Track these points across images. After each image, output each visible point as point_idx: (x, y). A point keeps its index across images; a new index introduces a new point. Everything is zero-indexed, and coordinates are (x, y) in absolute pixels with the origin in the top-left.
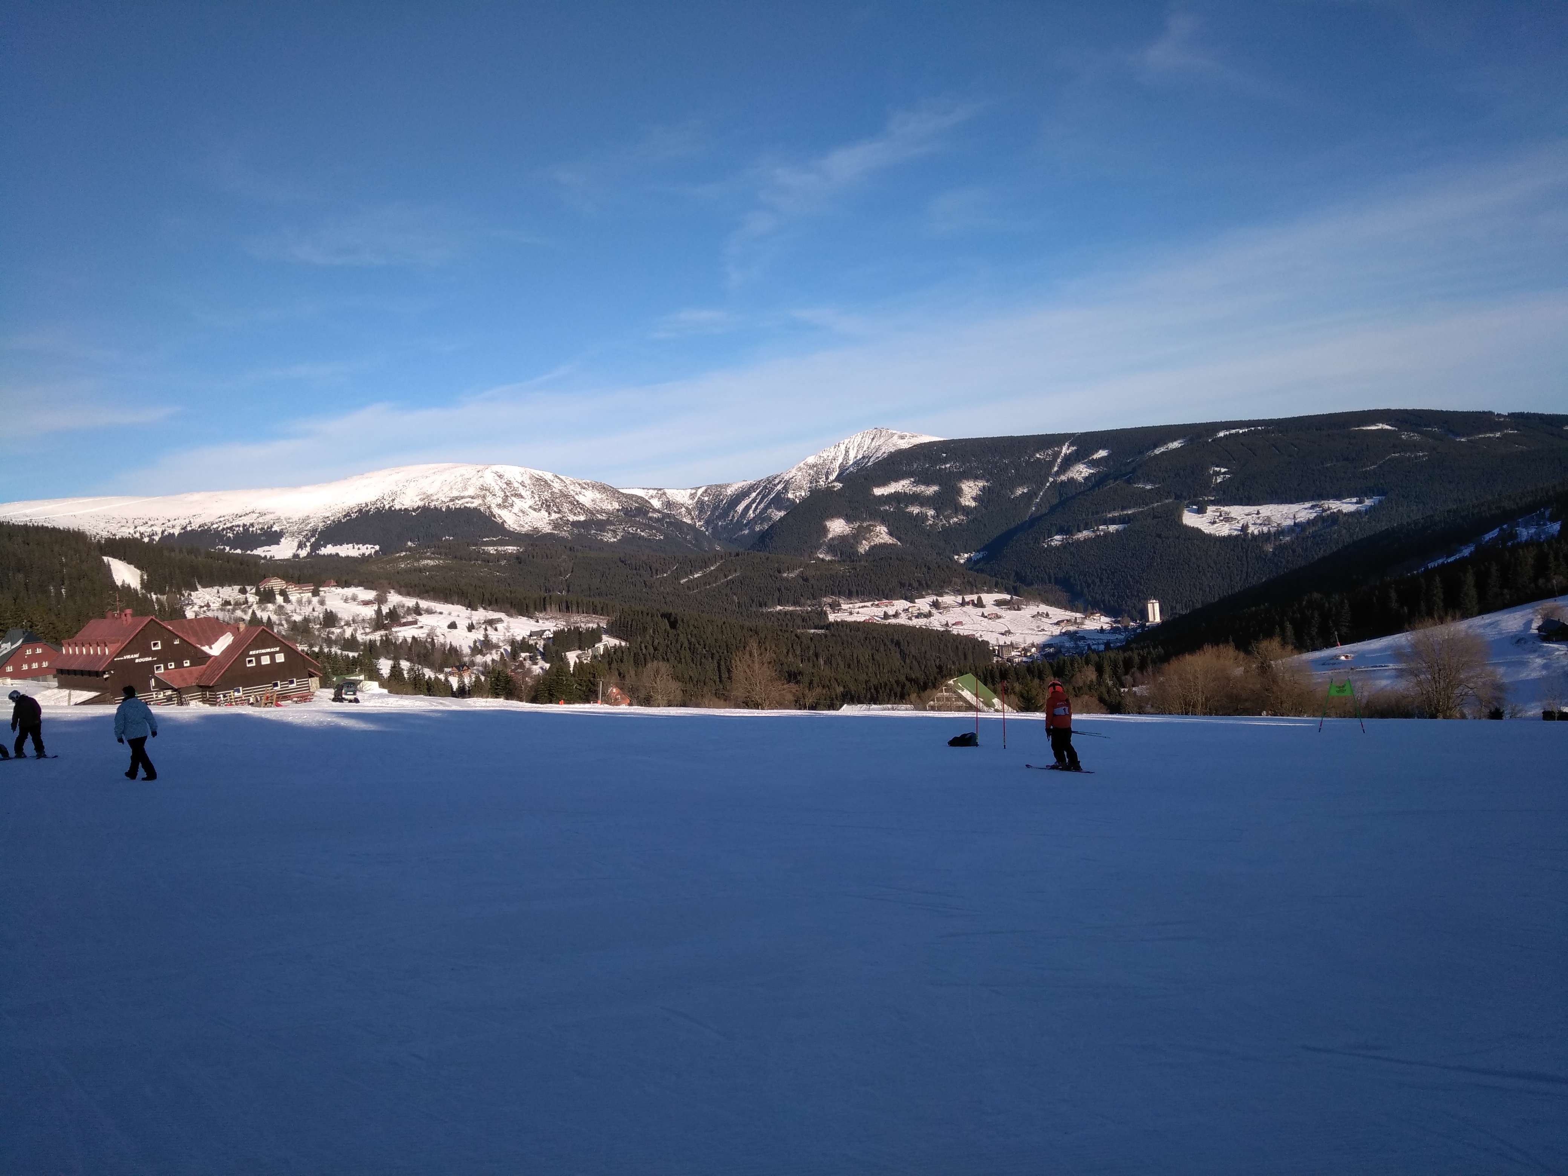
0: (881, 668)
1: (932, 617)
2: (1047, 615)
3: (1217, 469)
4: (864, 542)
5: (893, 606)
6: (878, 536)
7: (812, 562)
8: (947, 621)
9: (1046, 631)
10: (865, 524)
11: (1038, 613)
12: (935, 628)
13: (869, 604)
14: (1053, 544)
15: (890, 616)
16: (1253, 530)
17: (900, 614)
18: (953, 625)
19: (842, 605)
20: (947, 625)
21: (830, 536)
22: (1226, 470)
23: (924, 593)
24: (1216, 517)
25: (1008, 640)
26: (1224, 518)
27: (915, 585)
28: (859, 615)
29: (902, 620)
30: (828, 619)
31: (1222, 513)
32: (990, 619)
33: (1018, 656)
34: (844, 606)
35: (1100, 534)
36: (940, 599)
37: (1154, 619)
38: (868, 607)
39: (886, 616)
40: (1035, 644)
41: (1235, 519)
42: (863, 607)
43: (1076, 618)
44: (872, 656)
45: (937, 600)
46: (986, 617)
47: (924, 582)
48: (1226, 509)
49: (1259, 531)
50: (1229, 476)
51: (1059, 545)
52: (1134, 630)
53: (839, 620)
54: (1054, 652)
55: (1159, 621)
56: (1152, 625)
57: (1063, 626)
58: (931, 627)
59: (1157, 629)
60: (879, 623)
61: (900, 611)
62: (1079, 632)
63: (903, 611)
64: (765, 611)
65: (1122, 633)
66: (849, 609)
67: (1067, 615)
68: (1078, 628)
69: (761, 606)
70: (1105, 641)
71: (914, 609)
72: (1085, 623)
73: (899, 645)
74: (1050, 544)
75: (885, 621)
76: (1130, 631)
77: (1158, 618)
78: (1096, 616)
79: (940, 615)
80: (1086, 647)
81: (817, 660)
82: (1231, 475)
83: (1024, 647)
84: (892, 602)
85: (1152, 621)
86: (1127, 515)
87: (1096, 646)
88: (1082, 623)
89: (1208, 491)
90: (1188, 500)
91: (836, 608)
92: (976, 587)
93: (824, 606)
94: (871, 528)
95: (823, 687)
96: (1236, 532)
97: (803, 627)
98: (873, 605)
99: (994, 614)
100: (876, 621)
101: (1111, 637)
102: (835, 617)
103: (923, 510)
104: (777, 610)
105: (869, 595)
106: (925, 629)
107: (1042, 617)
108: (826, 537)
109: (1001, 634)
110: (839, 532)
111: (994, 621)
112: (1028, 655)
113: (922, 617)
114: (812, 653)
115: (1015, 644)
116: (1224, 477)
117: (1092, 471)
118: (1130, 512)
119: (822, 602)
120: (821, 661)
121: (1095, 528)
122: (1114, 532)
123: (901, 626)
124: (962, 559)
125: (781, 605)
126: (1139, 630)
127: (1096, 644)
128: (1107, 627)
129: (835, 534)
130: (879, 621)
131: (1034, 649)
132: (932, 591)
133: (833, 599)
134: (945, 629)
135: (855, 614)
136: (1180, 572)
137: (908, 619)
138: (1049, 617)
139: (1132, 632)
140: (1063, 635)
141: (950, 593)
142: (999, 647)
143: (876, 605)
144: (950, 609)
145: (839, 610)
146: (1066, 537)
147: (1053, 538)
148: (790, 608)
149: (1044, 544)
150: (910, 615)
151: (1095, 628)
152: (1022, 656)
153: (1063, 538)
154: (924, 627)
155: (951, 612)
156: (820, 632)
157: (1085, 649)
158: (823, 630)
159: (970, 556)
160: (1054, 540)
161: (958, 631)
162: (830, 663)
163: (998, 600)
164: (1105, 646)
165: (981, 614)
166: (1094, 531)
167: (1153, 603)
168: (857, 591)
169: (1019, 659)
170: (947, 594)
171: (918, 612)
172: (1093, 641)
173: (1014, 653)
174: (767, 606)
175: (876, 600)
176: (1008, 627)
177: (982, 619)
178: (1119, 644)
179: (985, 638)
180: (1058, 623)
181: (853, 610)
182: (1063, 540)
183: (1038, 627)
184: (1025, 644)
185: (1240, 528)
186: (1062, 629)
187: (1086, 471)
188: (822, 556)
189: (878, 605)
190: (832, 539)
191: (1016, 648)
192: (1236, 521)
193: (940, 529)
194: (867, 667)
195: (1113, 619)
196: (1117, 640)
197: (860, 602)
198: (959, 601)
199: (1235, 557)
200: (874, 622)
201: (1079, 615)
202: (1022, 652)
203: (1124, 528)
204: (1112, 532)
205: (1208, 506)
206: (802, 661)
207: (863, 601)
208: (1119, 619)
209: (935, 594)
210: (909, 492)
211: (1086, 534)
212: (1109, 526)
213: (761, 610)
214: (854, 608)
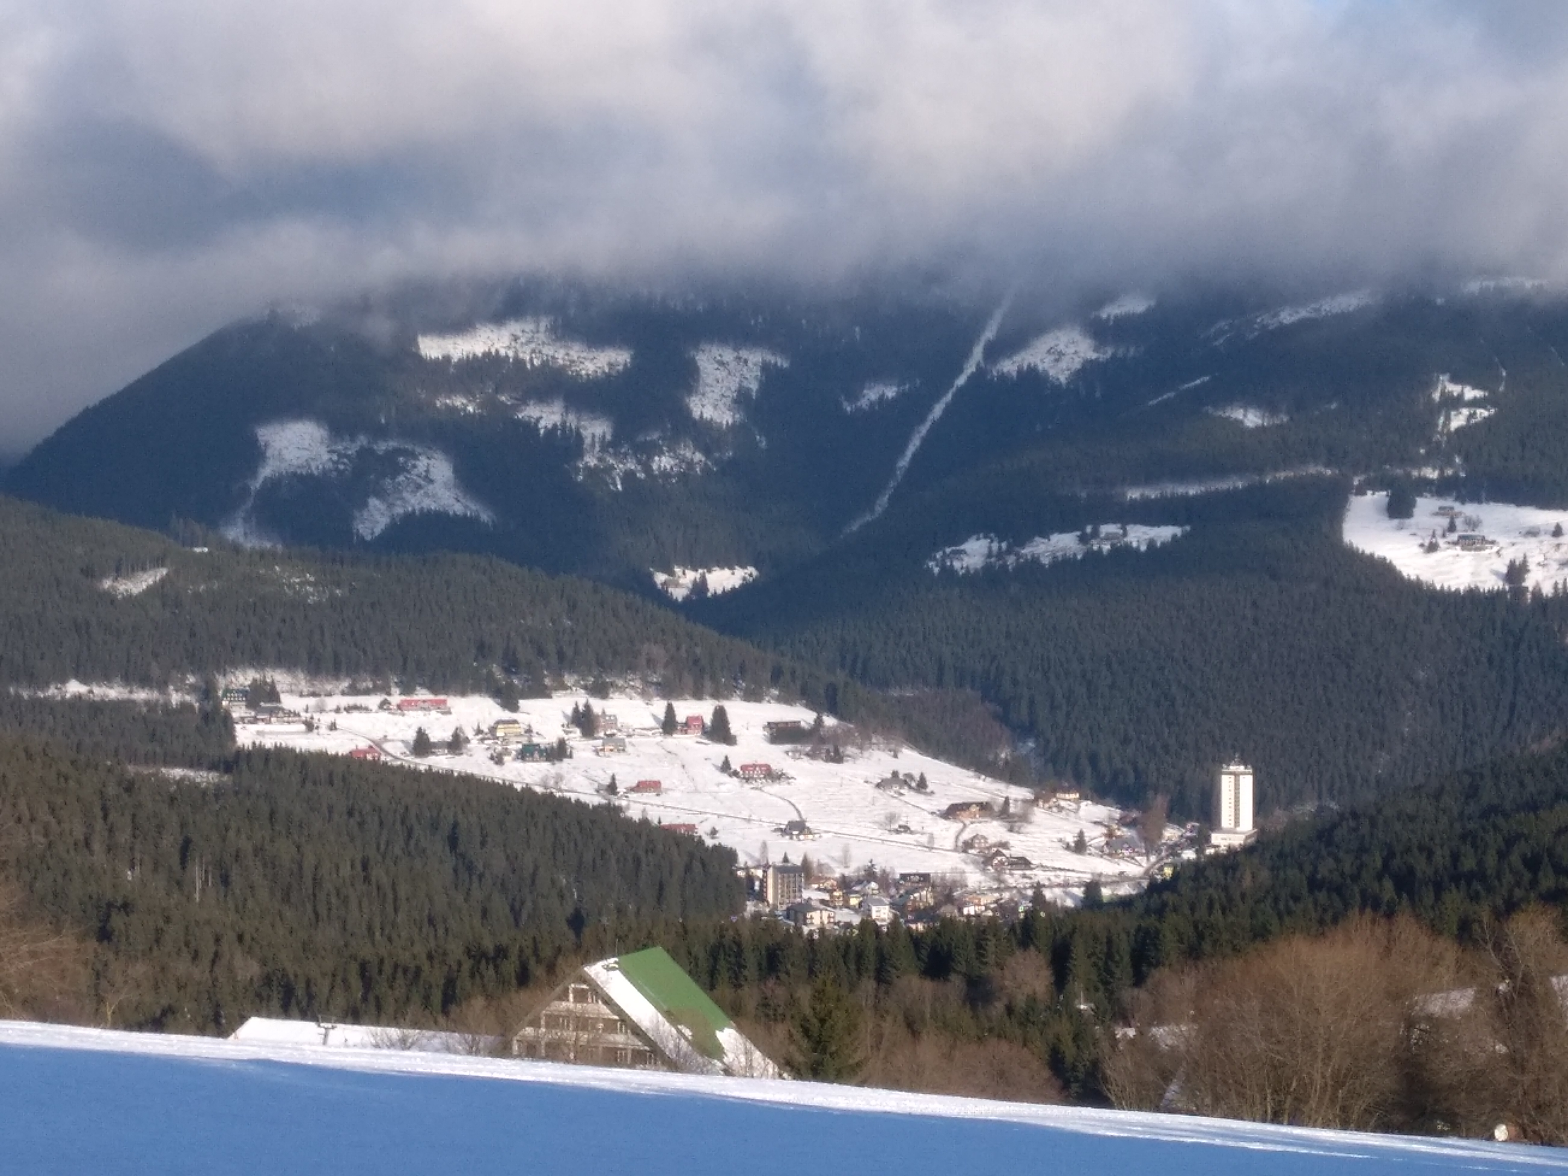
0: (390, 909)
1: (566, 760)
2: (921, 785)
3: (1454, 389)
4: (374, 502)
5: (449, 713)
6: (419, 487)
7: (198, 550)
8: (613, 778)
9: (912, 833)
10: (382, 447)
11: (895, 774)
12: (573, 797)
13: (373, 701)
14: (957, 565)
15: (436, 745)
17: (467, 740)
18: (632, 790)
19: (283, 697)
20: (612, 788)
21: (266, 472)
22: (1478, 394)
23: (547, 681)
24: (1439, 532)
25: (795, 850)
26: (1460, 537)
27: (524, 653)
28: (333, 733)
29: (475, 763)
30: (233, 738)
31: (1459, 522)
32: (747, 780)
33: (823, 902)
34: (289, 702)
35: (1100, 549)
36: (598, 705)
37: (1237, 822)
38: (366, 709)
39: (422, 745)
40: (877, 870)
41: (1493, 542)
42: (349, 709)
43: (1007, 800)
44: (365, 867)
45: (587, 706)
46: (735, 774)
47: (551, 648)
48: (1470, 510)
49: (1556, 584)
50: (1486, 414)
51: (976, 571)
52: (1174, 849)
53: (269, 743)
54: (931, 902)
55: (1247, 838)
56: (1227, 843)
57: (967, 822)
58: (560, 790)
59: (1241, 858)
60: (399, 763)
61: (470, 733)
62: (1012, 843)
63: (479, 731)
64: (25, 694)
65: (1138, 858)
66: (307, 711)
67: (982, 790)
68: (1011, 830)
69: (15, 679)
70: (1087, 878)
71: (513, 729)
72: (1034, 818)
73: (453, 841)
74: (952, 565)
75: (418, 760)
76: (1163, 854)
77: (1247, 824)
78: (1067, 799)
79: (592, 755)
80: (1030, 893)
81: (184, 868)
82: (1493, 411)
83: (843, 877)
84: (444, 702)
85: (1229, 831)
86: (1185, 498)
87: (1058, 891)
88: (1024, 818)
89: (1422, 451)
90: (1367, 468)
91: (262, 704)
92: (714, 678)
93: (225, 695)
94: (401, 459)
95: (195, 956)
96: (1490, 583)
97: (150, 759)
98: (384, 706)
99: (761, 766)
100: (389, 759)
101: (1107, 867)
102: (259, 733)
103: (572, 420)
104: (68, 696)
105: (377, 672)
106: (543, 795)
107: (905, 791)
108: (254, 474)
109: (776, 830)
110: (300, 462)
111: (760, 789)
112: (854, 901)
113: (536, 755)
114: (169, 842)
115: (815, 865)
116: (1472, 416)
117: (1094, 356)
118: (1193, 491)
119: (222, 682)
120: (197, 872)
121: (1089, 529)
122: (1143, 548)
123: (468, 780)
124: (677, 585)
125: (84, 681)
126: (1189, 855)
127: (1059, 885)
128: (1096, 836)
129: (284, 467)
130: (396, 758)
131: (874, 885)
132: (576, 677)
133: (257, 676)
134: (604, 801)
135: (323, 730)
136: (1325, 688)
137: (492, 758)
138: (928, 790)
139: (1167, 856)
140: (965, 851)
141: (633, 687)
142: (765, 872)
143: (393, 707)
144: (627, 740)
145: (272, 712)
146: (1000, 548)
147: (962, 547)
148: (114, 692)
149: (931, 564)
150: (499, 748)
151: (1061, 836)
152: (835, 907)
153: (990, 548)
154: (539, 790)
155: (629, 749)
156: (204, 777)
157: (1025, 897)
158: (216, 774)
159: (703, 578)
160: (964, 552)
161: (644, 811)
162: (225, 880)
163: (777, 724)
164: (1085, 892)
165: (720, 764)
166: (1084, 539)
167: (1236, 775)
168: (336, 656)
169: (825, 914)
170: (621, 690)
171: (525, 740)
172: (1051, 874)
173: (811, 894)
174: (36, 680)
175: (395, 691)
176: (798, 812)
177: (725, 778)
178: (1125, 890)
179: (726, 840)
180: (953, 812)
181: (316, 716)
182: (990, 555)
183: (891, 818)
184: (847, 867)
185: (1504, 570)
186: (962, 831)
187: (1076, 352)
188: (234, 533)
189: (399, 707)
190: (274, 484)
191: (818, 880)
192: (1495, 549)
193: (619, 487)
194: (345, 901)
195: (1117, 813)
196: (1122, 877)
197: (343, 693)
198: (655, 717)
199: (1484, 659)
200: (383, 758)
201: (1018, 793)
202: (836, 894)
203: (1174, 537)
204: (1138, 547)
205: (1421, 495)
206: (132, 868)
207: (353, 691)
208: (1135, 814)
209: (585, 688)
210: (531, 360)
211: (1061, 545)
212: (1129, 528)
213: (12, 690)
214: (322, 710)
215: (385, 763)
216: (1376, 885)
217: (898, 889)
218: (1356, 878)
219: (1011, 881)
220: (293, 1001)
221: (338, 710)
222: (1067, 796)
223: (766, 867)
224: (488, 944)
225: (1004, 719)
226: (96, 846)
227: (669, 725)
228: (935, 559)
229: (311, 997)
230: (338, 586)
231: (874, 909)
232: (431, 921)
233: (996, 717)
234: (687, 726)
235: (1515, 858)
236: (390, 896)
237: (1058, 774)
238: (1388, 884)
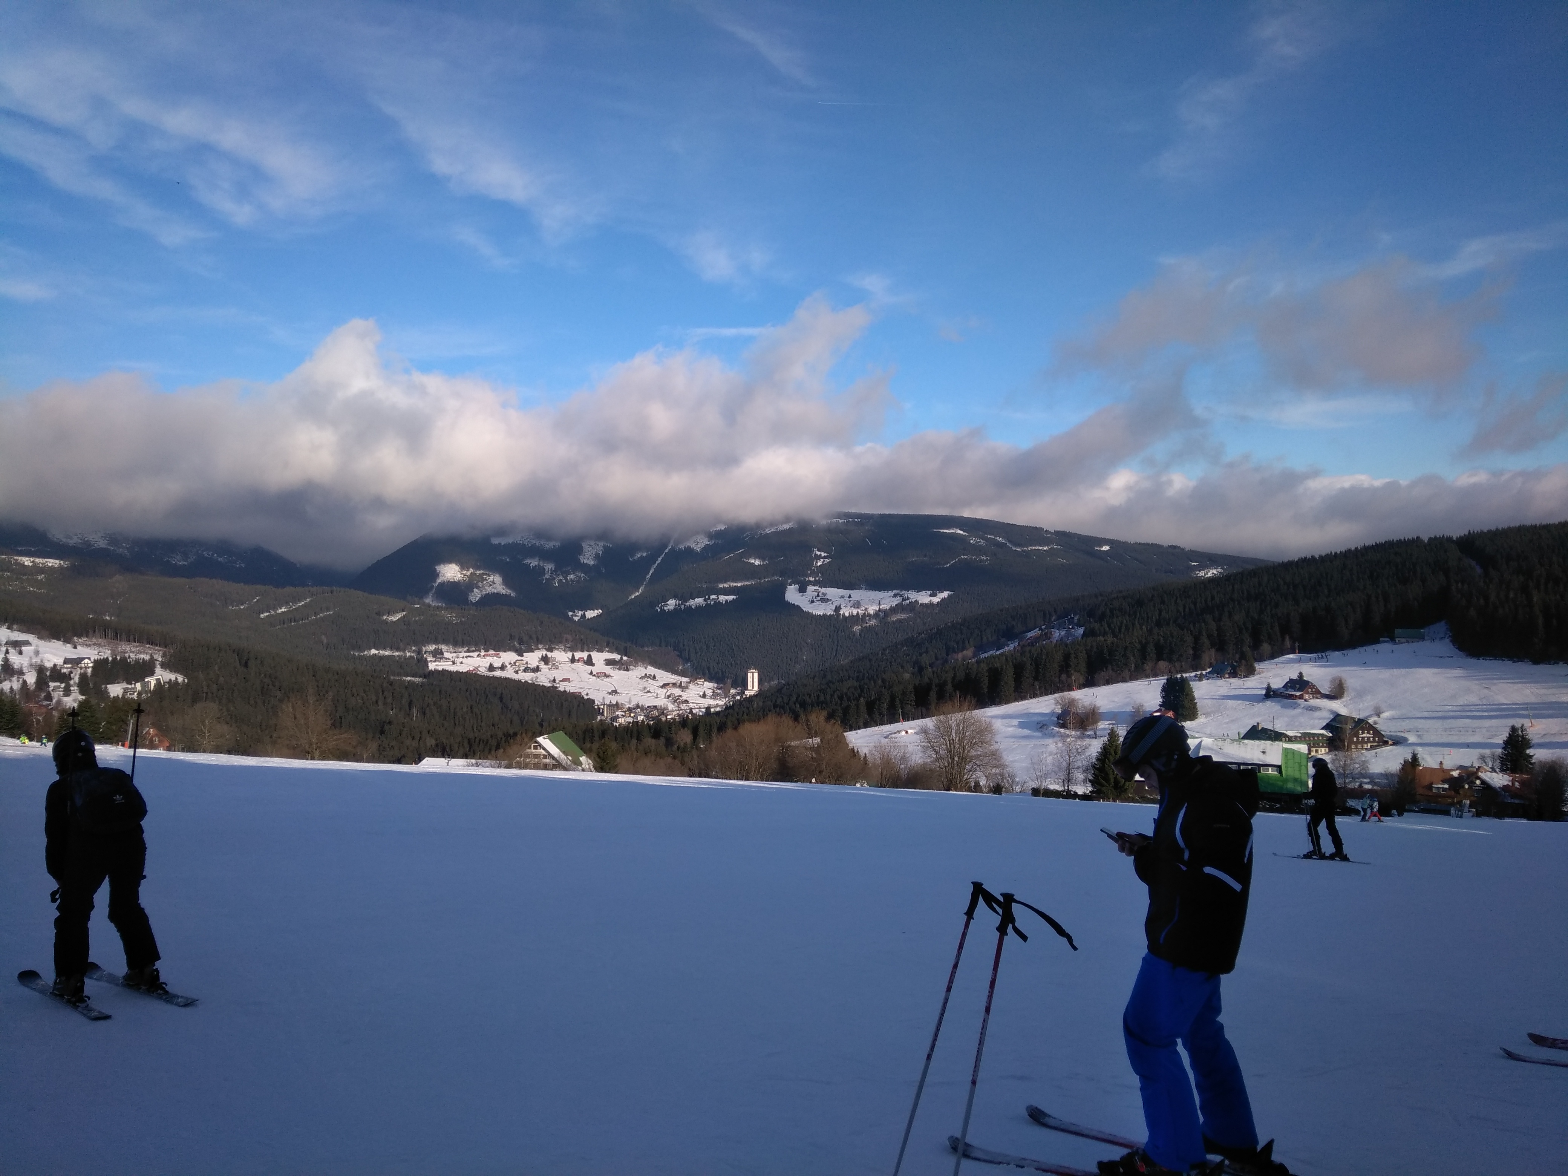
0: (479, 721)
1: (539, 672)
2: (654, 677)
3: (819, 553)
4: (475, 590)
5: (500, 658)
6: (491, 585)
7: (416, 606)
8: (554, 677)
9: (651, 693)
10: (478, 573)
11: (646, 674)
12: (541, 684)
13: (476, 654)
14: (665, 608)
15: (496, 668)
16: (846, 612)
17: (506, 666)
18: (561, 681)
19: (445, 653)
20: (554, 681)
21: (439, 581)
22: (826, 554)
23: (533, 647)
24: (814, 597)
25: (614, 699)
26: (821, 598)
27: (525, 638)
28: (462, 665)
29: (509, 673)
30: (428, 667)
31: (820, 594)
32: (598, 677)
33: (622, 715)
34: (446, 655)
35: (710, 603)
36: (549, 654)
37: (753, 688)
38: (473, 657)
39: (491, 668)
40: (640, 705)
41: (831, 600)
42: (467, 657)
43: (681, 682)
44: (471, 708)
45: (546, 655)
46: (594, 675)
47: (534, 636)
48: (823, 590)
49: (849, 612)
50: (828, 561)
51: (672, 610)
52: (734, 697)
53: (440, 668)
54: (657, 714)
55: (756, 692)
56: (750, 694)
57: (669, 689)
58: (537, 682)
59: (754, 698)
60: (483, 674)
61: (507, 665)
62: (683, 695)
63: (510, 663)
64: (357, 654)
65: (722, 699)
66: (453, 658)
67: (673, 679)
68: (682, 691)
69: (353, 649)
70: (706, 706)
71: (521, 663)
72: (689, 688)
73: (501, 699)
74: (664, 609)
75: (490, 673)
76: (730, 698)
77: (756, 688)
78: (700, 681)
79: (548, 670)
80: (688, 711)
81: (410, 710)
82: (830, 560)
83: (629, 707)
84: (499, 654)
85: (750, 690)
86: (737, 587)
87: (697, 710)
88: (687, 687)
89: (809, 572)
90: (792, 578)
91: (438, 656)
92: (588, 645)
93: (425, 653)
94: (485, 576)
95: (413, 738)
96: (830, 612)
97: (399, 674)
98: (479, 656)
99: (603, 673)
100: (480, 673)
101: (712, 702)
102: (436, 665)
103: (541, 564)
104: (371, 654)
105: (476, 645)
106: (531, 683)
107: (649, 680)
108: (435, 582)
109: (608, 693)
110: (451, 578)
111: (602, 680)
112: (632, 715)
113: (529, 671)
114: (405, 701)
115: (620, 704)
116: (824, 561)
117: (709, 543)
118: (739, 584)
119: (424, 649)
120: (414, 711)
121: (707, 597)
122: (724, 603)
123: (506, 679)
124: (576, 616)
125: (377, 650)
126: (738, 698)
127: (697, 708)
128: (709, 693)
129: (445, 579)
130: (483, 673)
131: (639, 710)
132: (542, 646)
133: (436, 647)
134: (551, 685)
135: (458, 664)
136: (780, 645)
137: (515, 672)
138: (656, 679)
139: (731, 699)
140: (668, 698)
141: (561, 648)
142: (604, 706)
143: (482, 656)
144: (559, 665)
145: (441, 658)
146: (679, 603)
147: (667, 603)
148: (387, 653)
149: (658, 608)
150: (517, 669)
151: (698, 693)
152: (626, 717)
153: (676, 603)
154: (530, 682)
155: (560, 668)
156: (417, 680)
157: (687, 712)
158: (422, 679)
159: (584, 613)
160: (667, 604)
161: (565, 688)
162: (424, 713)
163: (608, 659)
164: (706, 710)
165: (589, 672)
166: (705, 600)
167: (753, 673)
168: (463, 640)
169: (623, 719)
170: (557, 649)
171: (525, 666)
172: (695, 705)
173: (619, 713)
174: (360, 649)
175: (483, 651)
176: (615, 687)
177: (591, 677)
178: (718, 709)
179: (591, 697)
180: (664, 686)
181: (456, 659)
182: (676, 605)
183: (645, 688)
184: (630, 704)
185: (834, 609)
186: (667, 692)
187: (703, 542)
188: (428, 600)
189: (484, 656)
190: (442, 584)
191: (621, 709)
192: (831, 602)
193: (557, 585)
194: (464, 719)
195: (716, 685)
196: (717, 705)
197: (465, 652)
198: (569, 658)
199: (828, 636)
200: (478, 673)
201: (685, 680)
202: (627, 713)
203: (733, 599)
204: (722, 603)
205: (809, 586)
206: (392, 710)
207: (468, 651)
208: (721, 685)
209: (545, 649)
210: (528, 544)
211: (698, 602)
212: (719, 596)
213: (352, 653)
214: (458, 658)
215: (479, 674)
216: (794, 706)
217: (647, 711)
218: (787, 704)
219: (682, 708)
220: (446, 753)
221: (463, 657)
222: (700, 680)
223: (604, 705)
224: (511, 732)
225: (680, 656)
226: (380, 703)
227: (573, 660)
228: (658, 607)
229: (451, 750)
230: (463, 618)
231: (639, 717)
232: (493, 725)
233: (678, 656)
234: (579, 661)
235: (836, 696)
236: (480, 717)
237: (698, 673)
238: (798, 705)
